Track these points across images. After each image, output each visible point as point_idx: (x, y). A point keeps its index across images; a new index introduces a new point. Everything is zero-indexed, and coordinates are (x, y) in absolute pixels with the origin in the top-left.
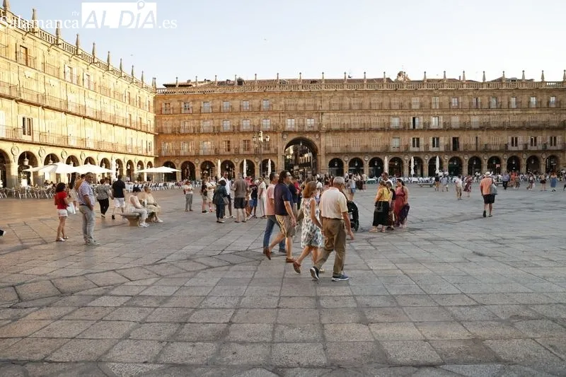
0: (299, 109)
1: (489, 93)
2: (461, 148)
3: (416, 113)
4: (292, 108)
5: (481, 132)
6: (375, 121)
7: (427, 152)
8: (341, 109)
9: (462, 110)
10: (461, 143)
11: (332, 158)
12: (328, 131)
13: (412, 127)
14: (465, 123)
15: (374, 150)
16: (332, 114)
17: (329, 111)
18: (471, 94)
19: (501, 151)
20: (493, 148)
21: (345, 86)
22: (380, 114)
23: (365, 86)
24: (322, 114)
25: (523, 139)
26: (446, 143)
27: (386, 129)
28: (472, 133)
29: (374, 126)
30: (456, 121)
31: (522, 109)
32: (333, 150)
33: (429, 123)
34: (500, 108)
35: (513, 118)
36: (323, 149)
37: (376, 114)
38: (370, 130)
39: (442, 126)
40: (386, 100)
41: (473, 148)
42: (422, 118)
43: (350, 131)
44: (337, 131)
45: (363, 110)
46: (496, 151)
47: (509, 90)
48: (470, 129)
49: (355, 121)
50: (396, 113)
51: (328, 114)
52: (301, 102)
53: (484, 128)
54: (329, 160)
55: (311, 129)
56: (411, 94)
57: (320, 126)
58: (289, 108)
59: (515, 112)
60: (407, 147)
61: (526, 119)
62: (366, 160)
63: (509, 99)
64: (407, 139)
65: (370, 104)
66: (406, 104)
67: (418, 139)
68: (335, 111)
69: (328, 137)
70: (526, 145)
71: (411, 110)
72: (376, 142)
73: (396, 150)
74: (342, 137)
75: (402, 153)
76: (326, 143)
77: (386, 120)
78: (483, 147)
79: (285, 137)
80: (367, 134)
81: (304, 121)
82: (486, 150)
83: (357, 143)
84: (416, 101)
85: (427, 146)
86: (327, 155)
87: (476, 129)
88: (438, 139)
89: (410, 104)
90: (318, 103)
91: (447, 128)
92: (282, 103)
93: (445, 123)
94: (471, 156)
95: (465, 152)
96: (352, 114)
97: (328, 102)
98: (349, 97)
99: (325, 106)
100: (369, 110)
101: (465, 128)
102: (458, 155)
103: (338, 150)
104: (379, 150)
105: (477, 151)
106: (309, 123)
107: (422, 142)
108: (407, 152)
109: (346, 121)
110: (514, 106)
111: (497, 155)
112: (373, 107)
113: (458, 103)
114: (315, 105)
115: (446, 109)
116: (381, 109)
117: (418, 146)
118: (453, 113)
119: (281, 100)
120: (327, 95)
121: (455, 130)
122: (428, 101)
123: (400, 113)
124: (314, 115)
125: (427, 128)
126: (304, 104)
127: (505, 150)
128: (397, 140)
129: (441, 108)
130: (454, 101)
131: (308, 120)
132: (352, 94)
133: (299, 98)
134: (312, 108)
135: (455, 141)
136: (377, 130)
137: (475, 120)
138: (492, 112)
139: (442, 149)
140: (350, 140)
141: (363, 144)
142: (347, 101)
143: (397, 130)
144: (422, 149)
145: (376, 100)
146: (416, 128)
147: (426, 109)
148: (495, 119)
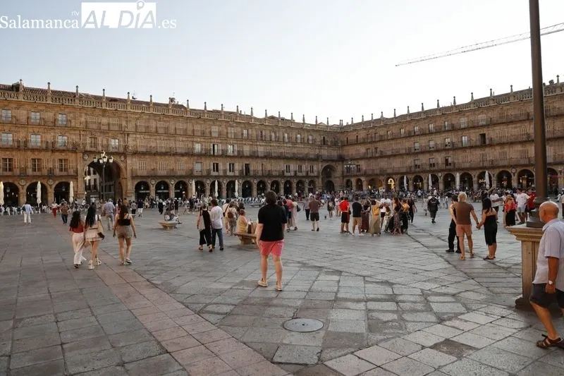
0: (103, 127)
1: (270, 128)
2: (252, 173)
3: (216, 140)
4: (95, 126)
5: (265, 160)
6: (180, 145)
7: (225, 176)
8: (147, 132)
9: (251, 140)
10: (252, 168)
11: (139, 181)
12: (135, 153)
13: (212, 153)
14: (254, 152)
15: (179, 173)
16: (138, 136)
17: (136, 133)
18: (257, 127)
19: (279, 176)
20: (274, 174)
21: (151, 109)
22: (184, 139)
23: (171, 111)
24: (128, 134)
25: (294, 167)
26: (240, 168)
27: (190, 154)
28: (259, 161)
29: (179, 151)
30: (247, 150)
31: (293, 143)
32: (139, 173)
33: (227, 151)
34: (277, 141)
35: (286, 150)
36: (129, 172)
37: (181, 138)
38: (175, 154)
39: (236, 153)
40: (190, 127)
41: (260, 173)
42: (220, 145)
43: (156, 154)
44: (144, 154)
45: (168, 134)
46: (276, 177)
47: (284, 128)
48: (258, 157)
49: (161, 144)
50: (199, 140)
51: (134, 136)
52: (105, 120)
53: (268, 157)
54: (136, 183)
55: (116, 150)
56: (211, 123)
57: (126, 147)
58: (90, 126)
59: (288, 145)
60: (209, 171)
61: (295, 151)
62: (172, 183)
63: (283, 134)
64: (208, 164)
65: (176, 129)
66: (208, 131)
67: (217, 164)
68: (141, 133)
69: (134, 160)
71: (211, 138)
72: (181, 166)
73: (199, 174)
74: (148, 160)
75: (204, 177)
76: (133, 166)
77: (190, 145)
78: (267, 173)
79: (86, 157)
80: (173, 158)
81: (108, 141)
82: (269, 175)
83: (163, 166)
84: (215, 129)
85: (225, 171)
86: (133, 178)
87: (262, 158)
88: (233, 164)
89: (211, 133)
90: (124, 124)
91: (240, 156)
92: (83, 119)
93: (238, 151)
94: (258, 180)
95: (255, 177)
96: (158, 137)
97: (134, 123)
98: (155, 120)
99: (131, 127)
100: (175, 135)
101: (254, 156)
102: (249, 179)
103: (145, 173)
104: (184, 173)
105: (263, 176)
106: (113, 144)
107: (221, 167)
108: (208, 176)
109: (153, 145)
110: (287, 140)
111: (277, 179)
112: (178, 132)
113: (248, 134)
114: (120, 126)
115: (239, 139)
116: (185, 135)
117: (217, 171)
118: (244, 142)
119: (81, 116)
120: (133, 116)
121: (247, 157)
122: (225, 131)
123: (202, 140)
124: (120, 135)
125: (224, 155)
126: (109, 124)
127: (282, 175)
128: (199, 164)
129: (236, 138)
130: (245, 132)
131: (113, 141)
132: (158, 118)
133: (103, 116)
134: (116, 128)
135: (247, 166)
136: (182, 155)
137: (261, 150)
138: (272, 144)
139: (237, 173)
140: (156, 163)
141: (169, 168)
142: (153, 124)
143: (200, 155)
144: (221, 173)
145: (181, 125)
146: (216, 154)
147: (223, 138)
148: (275, 150)
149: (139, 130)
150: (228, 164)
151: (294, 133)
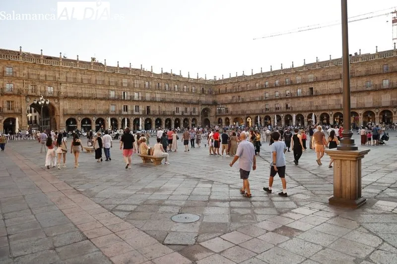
0: (41, 78)
1: (165, 81)
2: (151, 113)
3: (125, 89)
4: (35, 77)
5: (161, 104)
6: (100, 93)
7: (132, 115)
8: (75, 82)
9: (151, 89)
10: (151, 109)
11: (69, 117)
12: (66, 98)
13: (123, 98)
14: (153, 98)
15: (99, 112)
16: (68, 85)
17: (66, 82)
18: (155, 80)
19: (171, 115)
20: (167, 113)
21: (78, 66)
22: (103, 88)
23: (92, 67)
24: (60, 84)
25: (181, 108)
26: (143, 109)
27: (106, 99)
28: (157, 104)
29: (98, 96)
30: (148, 96)
31: (181, 92)
32: (69, 112)
33: (134, 97)
34: (170, 90)
35: (176, 96)
36: (61, 110)
37: (100, 87)
38: (96, 99)
39: (140, 99)
40: (106, 79)
41: (158, 113)
42: (129, 92)
43: (81, 98)
44: (72, 98)
45: (90, 84)
46: (169, 115)
47: (175, 81)
48: (156, 101)
49: (86, 91)
50: (113, 88)
51: (65, 85)
52: (42, 73)
53: (163, 101)
54: (67, 119)
55: (51, 95)
56: (122, 76)
57: (59, 93)
58: (31, 77)
59: (177, 93)
60: (120, 111)
61: (182, 97)
62: (94, 119)
63: (174, 86)
64: (120, 106)
65: (96, 80)
66: (120, 82)
67: (127, 106)
68: (70, 83)
69: (65, 102)
70: (183, 112)
71: (122, 87)
72: (100, 107)
73: (114, 113)
74: (76, 102)
75: (117, 115)
76: (64, 107)
77: (107, 92)
78: (162, 113)
79: (28, 100)
80: (93, 101)
81: (45, 88)
82: (164, 115)
83: (87, 107)
84: (125, 81)
85: (132, 111)
86: (65, 115)
87: (159, 102)
88: (138, 106)
89: (122, 83)
90: (57, 76)
91: (144, 100)
92: (25, 72)
93: (142, 97)
94: (156, 118)
95: (154, 115)
96: (83, 86)
97: (65, 75)
98: (81, 74)
99: (62, 78)
100: (96, 84)
101: (153, 101)
102: (149, 117)
103: (73, 112)
104: (102, 113)
105: (159, 115)
106: (49, 90)
107: (129, 108)
108: (120, 115)
109: (80, 91)
110: (177, 90)
111: (169, 117)
112: (98, 83)
113: (149, 85)
114: (55, 77)
115: (143, 88)
116: (103, 85)
117: (127, 111)
118: (146, 91)
119: (24, 69)
120: (64, 70)
121: (148, 101)
122: (133, 82)
123: (116, 89)
124: (54, 84)
125: (132, 100)
126: (46, 76)
127: (173, 115)
128: (114, 106)
129: (140, 88)
130: (147, 83)
131: (49, 88)
132: (83, 72)
133: (41, 70)
134: (52, 79)
135: (148, 108)
136: (101, 99)
137: (158, 96)
138: (166, 93)
139: (141, 113)
140: (82, 105)
141: (91, 108)
142: (79, 76)
143: (114, 100)
144: (129, 113)
145: (100, 78)
146: (125, 99)
147: (131, 87)
148: (168, 96)
149: (69, 80)
150: (134, 106)
151: (182, 85)
